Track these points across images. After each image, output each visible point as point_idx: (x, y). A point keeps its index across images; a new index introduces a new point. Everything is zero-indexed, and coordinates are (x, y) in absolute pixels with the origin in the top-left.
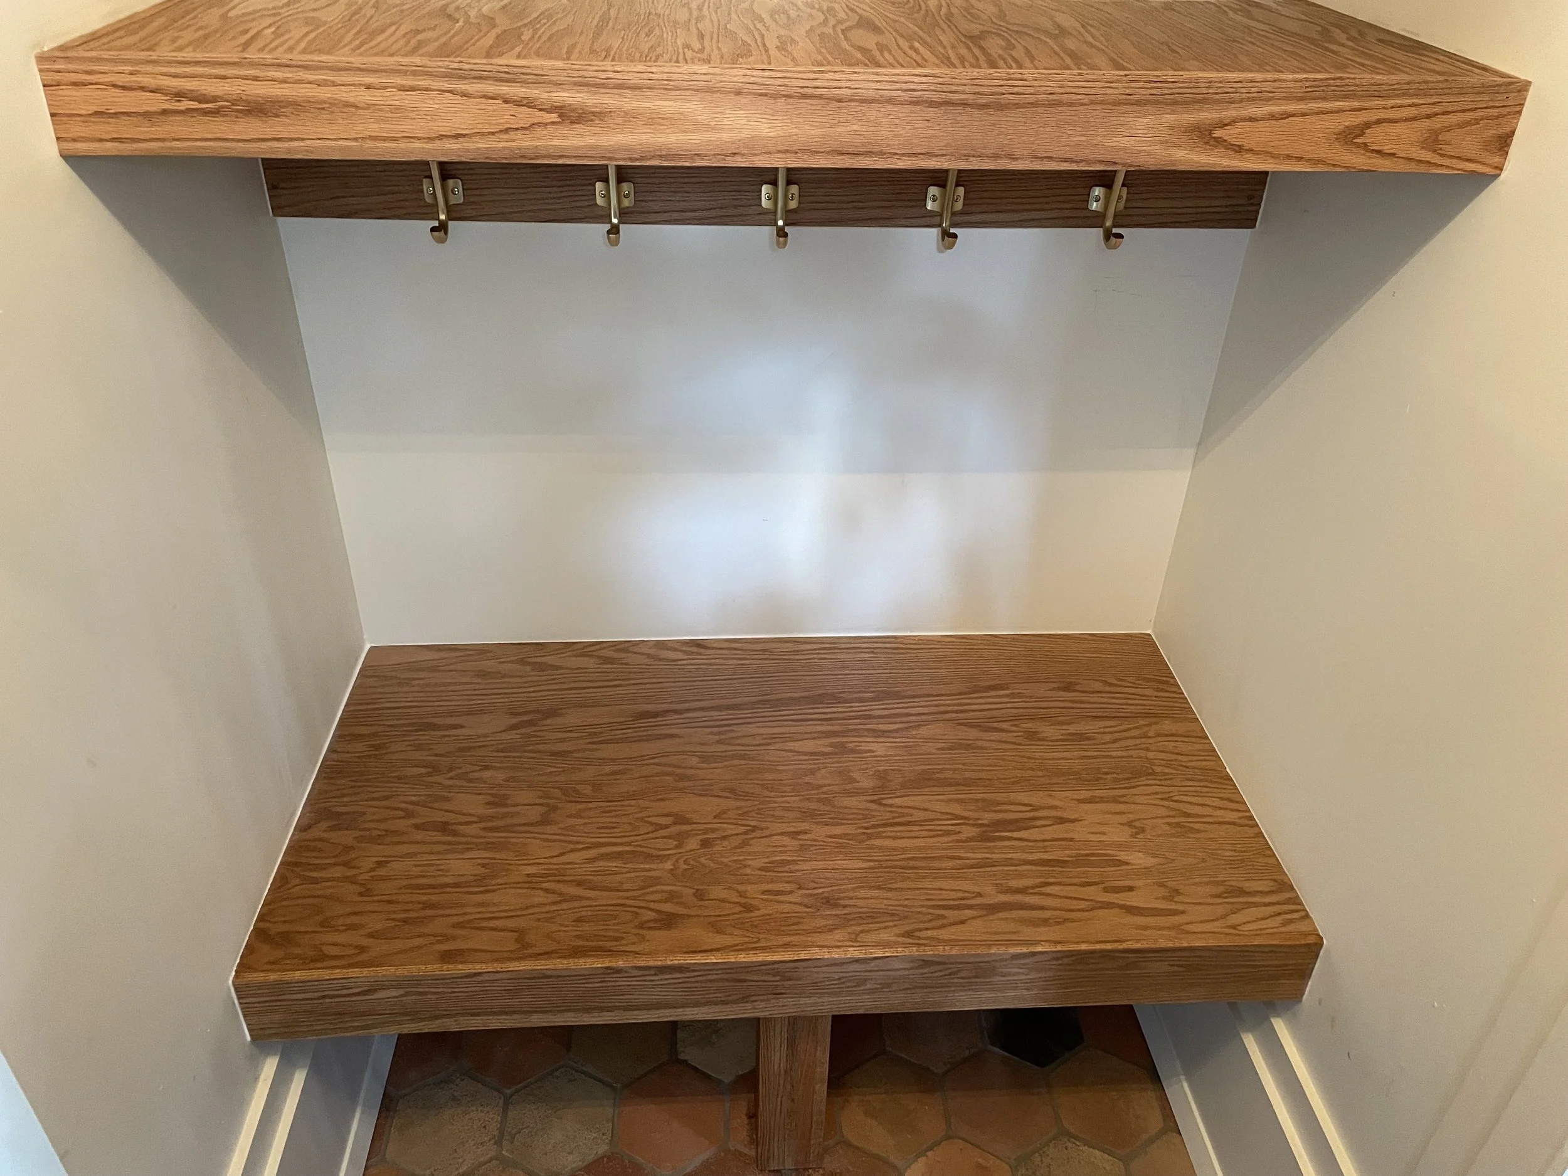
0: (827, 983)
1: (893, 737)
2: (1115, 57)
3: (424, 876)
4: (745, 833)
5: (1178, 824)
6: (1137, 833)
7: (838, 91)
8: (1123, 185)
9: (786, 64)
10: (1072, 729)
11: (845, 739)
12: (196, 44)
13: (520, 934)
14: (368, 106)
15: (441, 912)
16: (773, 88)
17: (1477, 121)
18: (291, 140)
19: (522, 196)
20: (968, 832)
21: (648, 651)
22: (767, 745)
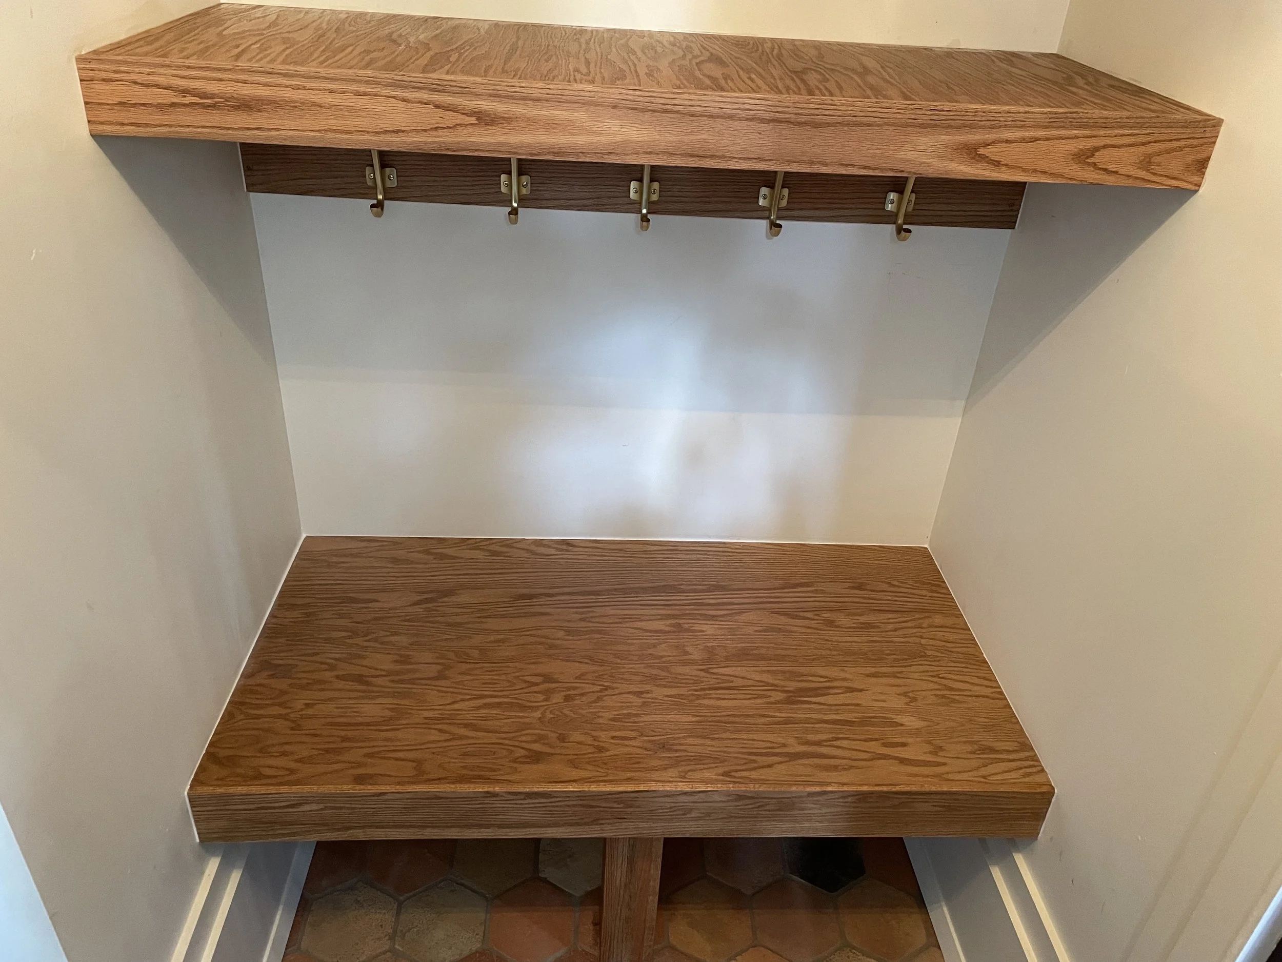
0: (661, 811)
1: (720, 621)
2: (905, 90)
3: (342, 716)
4: (601, 691)
5: (943, 696)
6: (911, 702)
7: (692, 109)
8: (912, 192)
9: (652, 86)
10: (863, 619)
11: (681, 621)
12: (202, 53)
13: (419, 764)
14: (331, 106)
15: (356, 745)
16: (641, 104)
17: (1181, 149)
18: (269, 129)
19: (443, 183)
20: (779, 696)
21: (528, 547)
22: (621, 623)
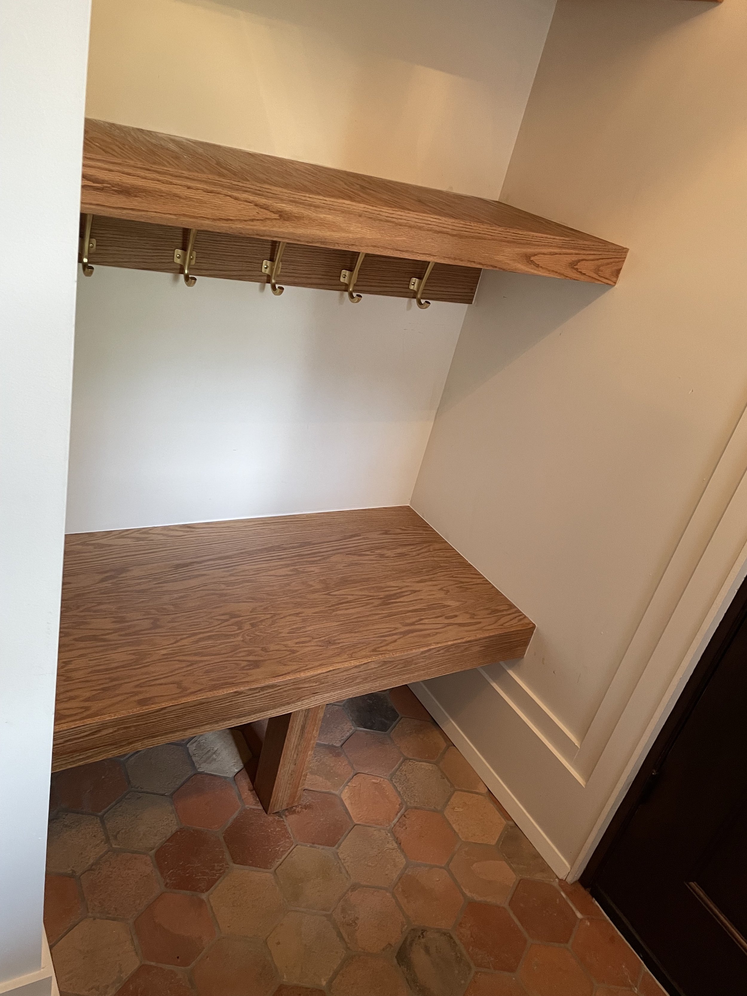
1: (318, 564)
3: (99, 665)
6: (447, 593)
7: (401, 221)
10: (398, 551)
13: (178, 684)
15: (123, 681)
16: (374, 215)
17: (610, 263)
18: (139, 210)
19: (130, 253)
20: (377, 602)
21: (161, 532)
22: (258, 574)
